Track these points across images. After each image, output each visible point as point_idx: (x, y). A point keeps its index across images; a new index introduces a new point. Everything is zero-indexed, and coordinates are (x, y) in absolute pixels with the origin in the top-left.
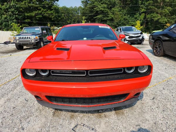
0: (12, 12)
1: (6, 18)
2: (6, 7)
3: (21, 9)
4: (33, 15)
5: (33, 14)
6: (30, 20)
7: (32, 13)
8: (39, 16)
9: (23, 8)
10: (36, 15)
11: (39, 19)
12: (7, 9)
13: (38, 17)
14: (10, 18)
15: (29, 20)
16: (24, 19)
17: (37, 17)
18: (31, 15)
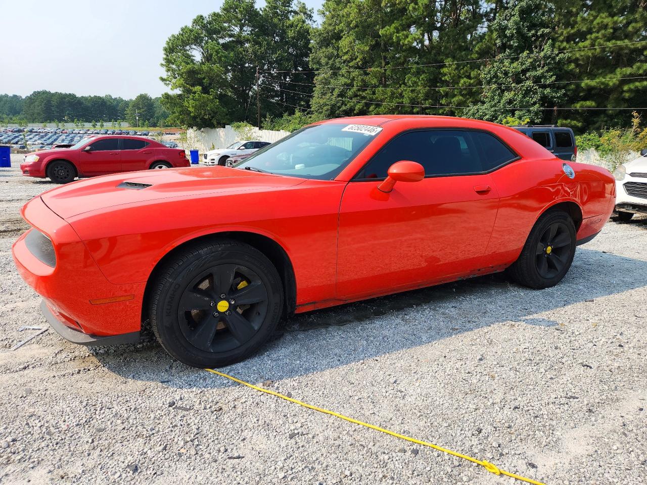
0: (537, 80)
1: (510, 102)
2: (522, 64)
3: (572, 66)
4: (611, 84)
5: (612, 80)
6: (594, 104)
7: (609, 76)
8: (637, 84)
9: (581, 62)
10: (623, 82)
11: (632, 95)
12: (524, 72)
13: (630, 90)
14: (521, 101)
15: (588, 103)
16: (574, 99)
17: (626, 88)
18: (603, 83)
